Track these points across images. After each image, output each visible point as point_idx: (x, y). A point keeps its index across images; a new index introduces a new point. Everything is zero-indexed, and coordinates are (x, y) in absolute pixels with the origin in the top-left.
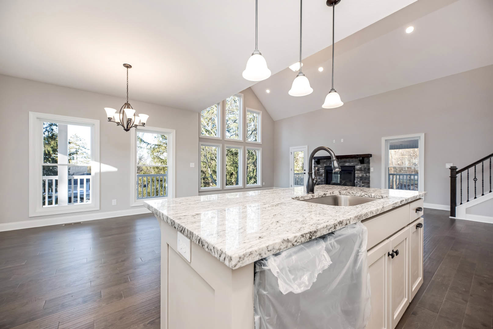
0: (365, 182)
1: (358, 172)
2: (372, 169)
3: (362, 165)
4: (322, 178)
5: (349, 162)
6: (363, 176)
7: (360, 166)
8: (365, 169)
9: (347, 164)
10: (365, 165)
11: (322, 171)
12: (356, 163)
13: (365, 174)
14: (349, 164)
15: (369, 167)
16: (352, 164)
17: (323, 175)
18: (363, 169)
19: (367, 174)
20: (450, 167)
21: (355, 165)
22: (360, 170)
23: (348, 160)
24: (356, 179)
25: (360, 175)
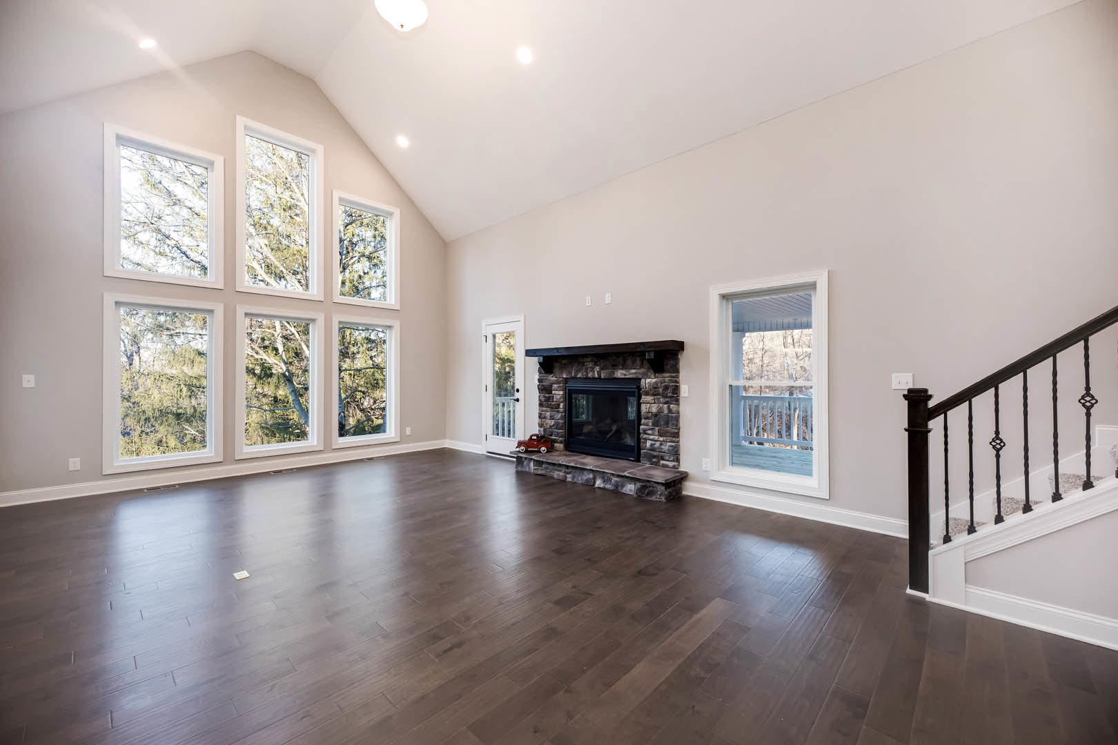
0: (667, 432)
1: (649, 398)
2: (684, 390)
3: (657, 375)
4: (559, 415)
5: (625, 366)
6: (660, 411)
7: (654, 380)
8: (666, 388)
9: (620, 374)
10: (667, 377)
11: (558, 394)
12: (642, 370)
13: (666, 406)
14: (624, 372)
15: (677, 382)
16: (632, 373)
17: (562, 406)
18: (661, 391)
19: (672, 406)
20: (906, 393)
21: (640, 377)
22: (654, 392)
23: (621, 359)
24: (643, 421)
25: (654, 409)
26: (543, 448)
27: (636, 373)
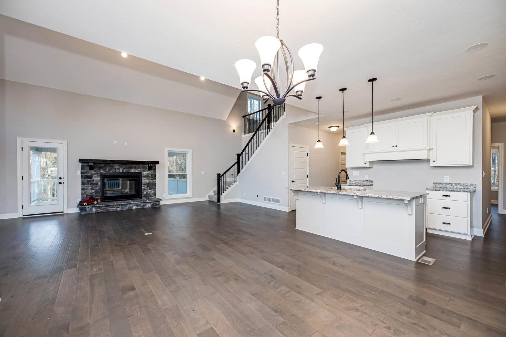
0: (152, 188)
1: (146, 178)
2: (157, 176)
3: (149, 171)
4: (98, 188)
5: (135, 168)
6: (150, 182)
7: (148, 173)
8: (152, 175)
9: (133, 170)
10: (152, 171)
11: (97, 179)
12: (143, 170)
13: (152, 180)
14: (135, 170)
15: (155, 173)
16: (138, 170)
17: (99, 184)
18: (150, 176)
19: (154, 180)
21: (142, 172)
22: (147, 176)
23: (134, 166)
24: (143, 186)
25: (148, 182)
26: (95, 202)
27: (140, 171)
